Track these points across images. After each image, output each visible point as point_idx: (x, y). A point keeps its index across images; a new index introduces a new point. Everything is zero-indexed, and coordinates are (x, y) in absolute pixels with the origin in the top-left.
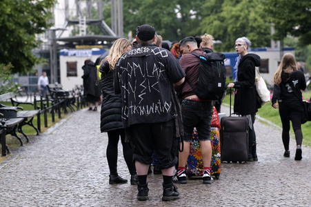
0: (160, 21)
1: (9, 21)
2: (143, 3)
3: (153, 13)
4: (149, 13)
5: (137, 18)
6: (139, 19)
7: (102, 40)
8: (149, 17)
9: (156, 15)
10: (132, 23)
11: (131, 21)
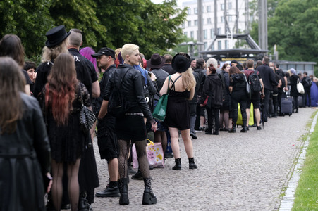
0: (314, 34)
1: (140, 37)
2: (298, 17)
3: (307, 27)
4: (304, 27)
5: (292, 31)
6: (294, 33)
7: (248, 53)
8: (304, 30)
9: (310, 29)
10: (287, 36)
11: (286, 35)
